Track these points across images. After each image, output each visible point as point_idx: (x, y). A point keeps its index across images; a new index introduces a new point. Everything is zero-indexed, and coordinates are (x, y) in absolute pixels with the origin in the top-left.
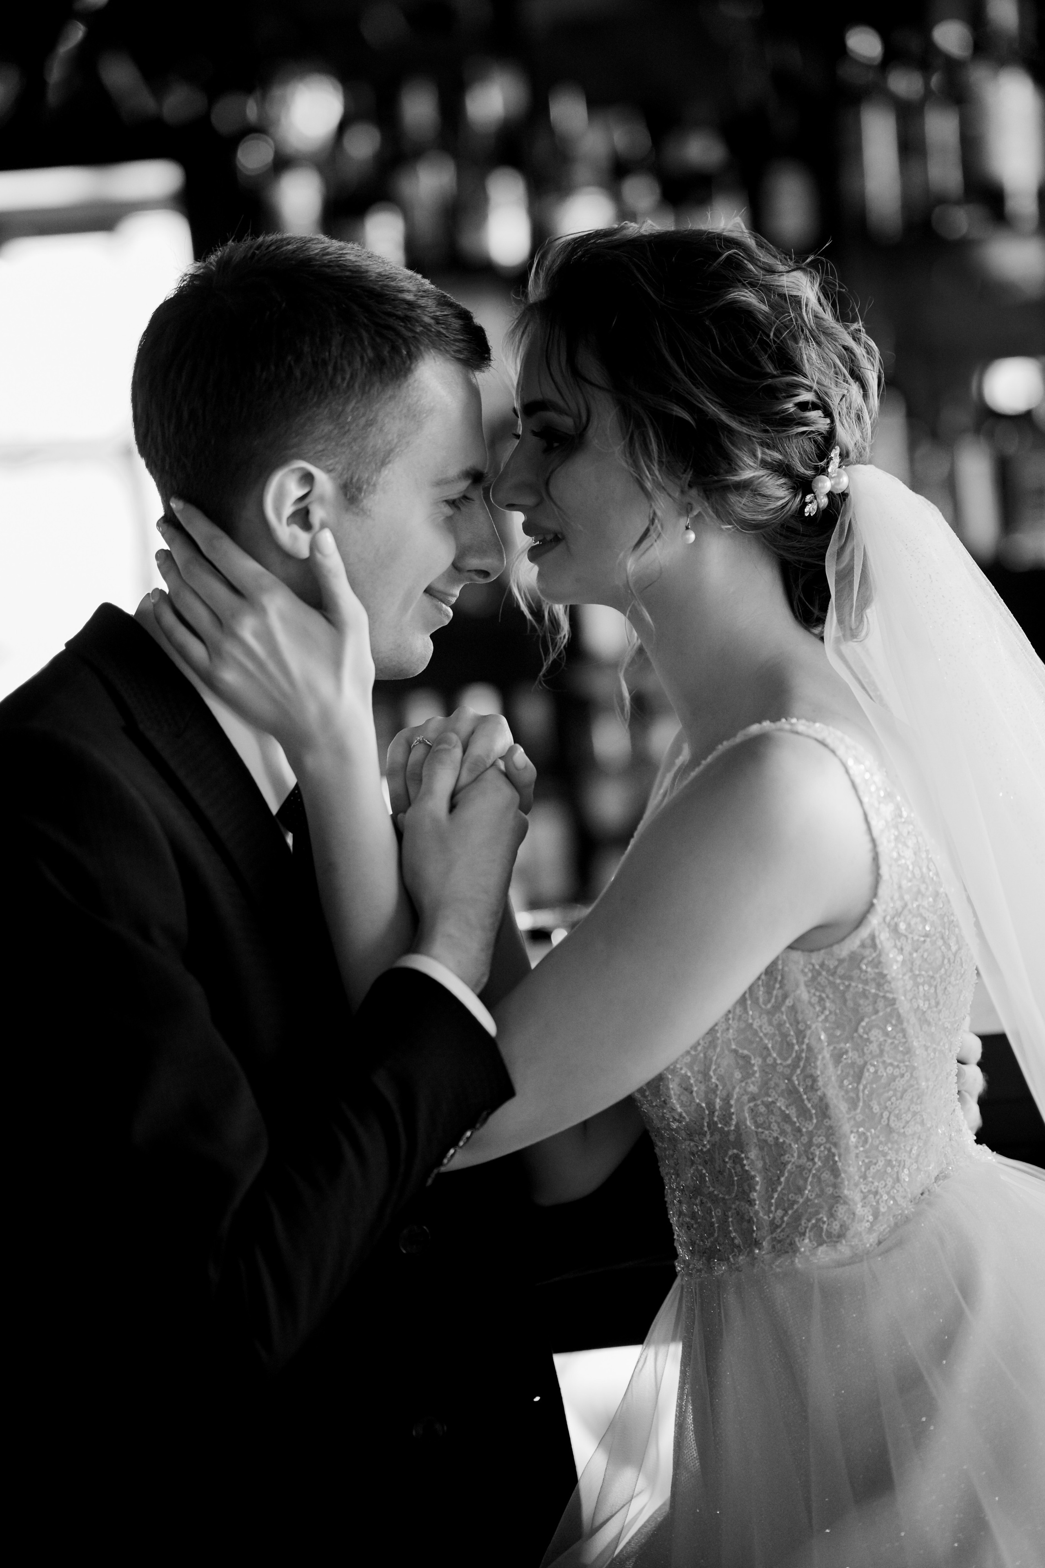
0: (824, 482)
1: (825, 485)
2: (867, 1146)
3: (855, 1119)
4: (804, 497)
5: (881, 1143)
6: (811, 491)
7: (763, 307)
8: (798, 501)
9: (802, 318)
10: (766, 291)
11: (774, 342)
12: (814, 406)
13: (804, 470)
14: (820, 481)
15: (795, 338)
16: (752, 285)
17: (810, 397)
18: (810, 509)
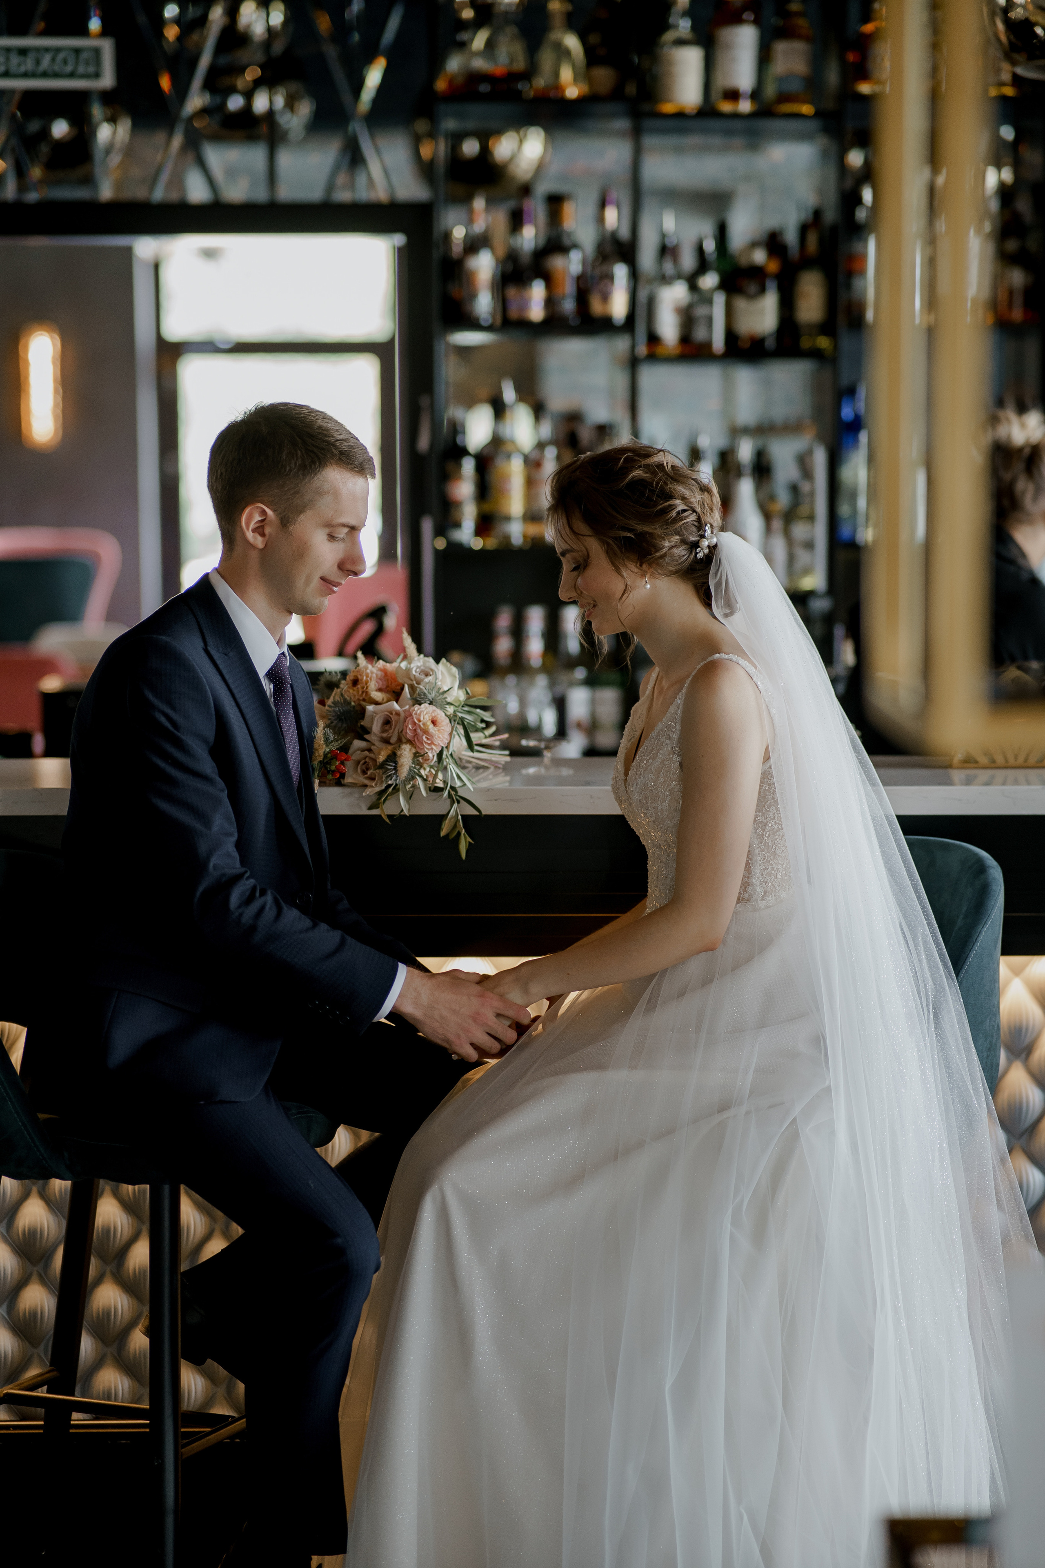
0: (704, 542)
1: (705, 543)
2: (765, 861)
3: (761, 848)
4: (696, 550)
5: (771, 859)
6: (699, 547)
7: (648, 475)
8: (693, 554)
9: (667, 474)
10: (647, 467)
11: (656, 488)
12: (684, 511)
13: (693, 538)
14: (702, 541)
15: (666, 484)
16: (640, 467)
17: (681, 507)
18: (700, 555)
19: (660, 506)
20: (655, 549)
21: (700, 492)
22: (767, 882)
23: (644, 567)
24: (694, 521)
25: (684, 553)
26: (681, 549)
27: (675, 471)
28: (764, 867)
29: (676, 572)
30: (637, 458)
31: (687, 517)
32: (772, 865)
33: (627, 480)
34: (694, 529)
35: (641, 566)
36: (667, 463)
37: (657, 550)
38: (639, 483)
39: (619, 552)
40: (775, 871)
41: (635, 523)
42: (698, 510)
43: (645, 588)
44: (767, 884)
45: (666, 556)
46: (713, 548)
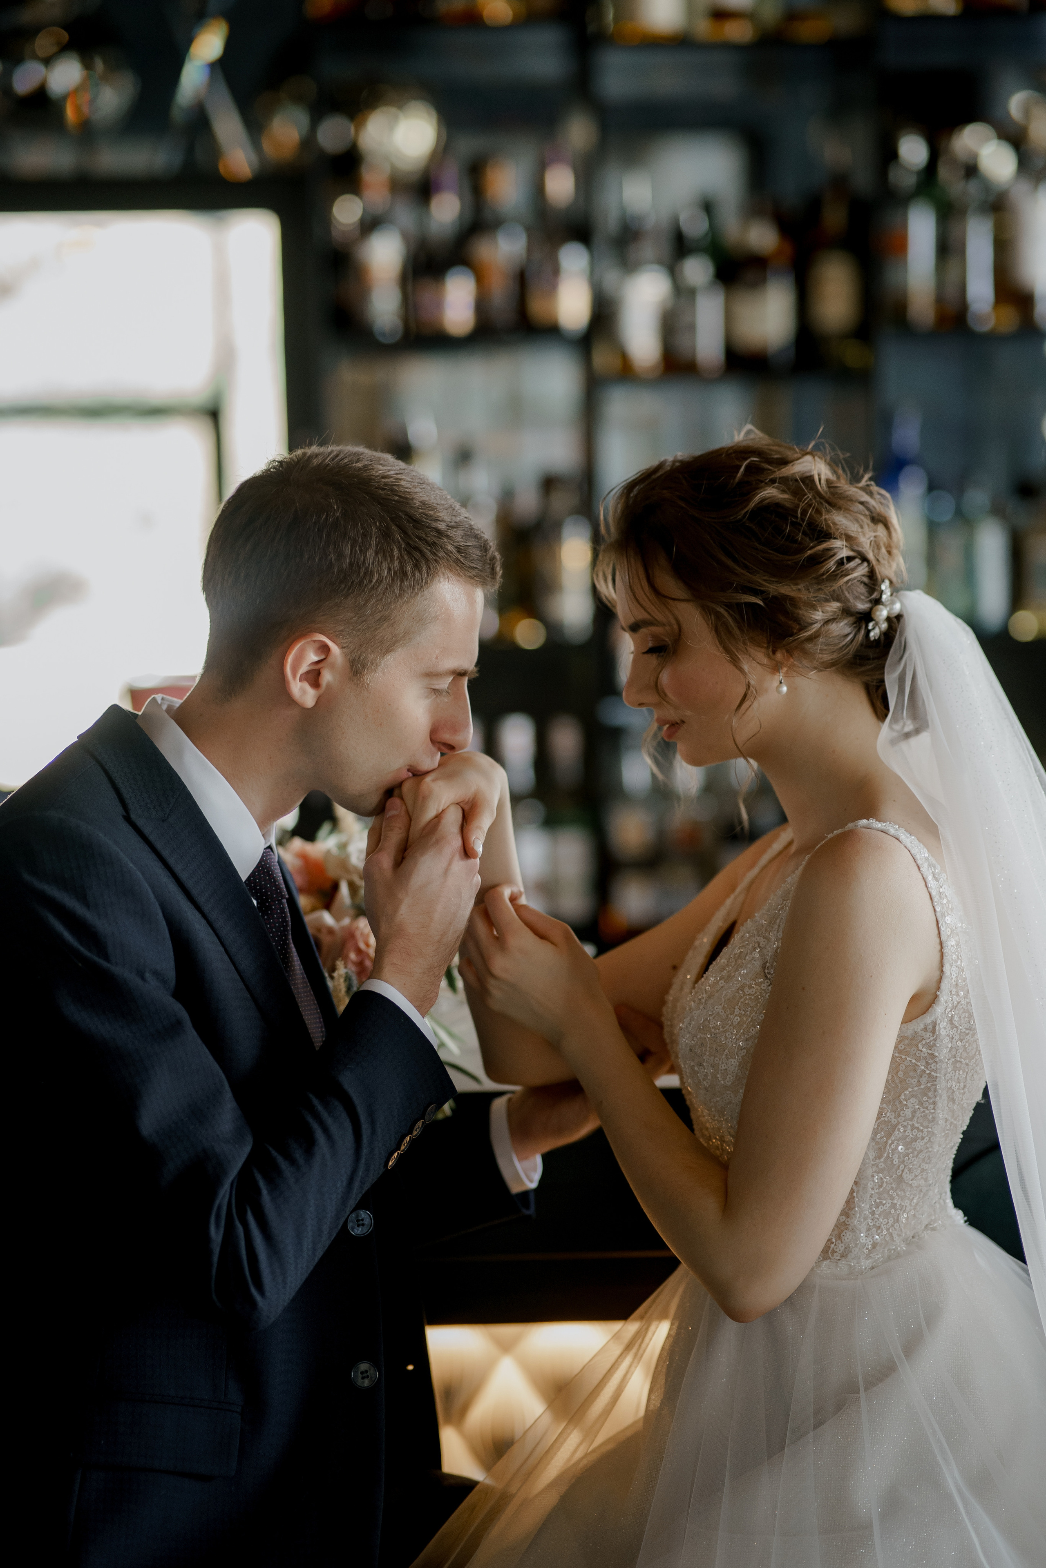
0: (882, 610)
1: (884, 613)
4: (867, 627)
6: (872, 621)
7: (786, 496)
8: (863, 632)
9: (818, 493)
10: (786, 483)
11: (803, 520)
12: (850, 559)
13: (862, 606)
14: (877, 610)
15: (818, 512)
16: (773, 481)
17: (845, 553)
18: (874, 634)
19: (809, 552)
20: (799, 624)
21: (871, 524)
22: (879, 1228)
23: (779, 655)
24: (864, 575)
25: (848, 630)
26: (842, 624)
27: (832, 490)
28: (878, 1201)
29: (832, 664)
30: (766, 466)
31: (854, 569)
32: (892, 1198)
33: (752, 505)
34: (862, 589)
35: (774, 652)
36: (819, 475)
37: (803, 628)
38: (773, 508)
39: (736, 631)
40: (896, 1210)
41: (765, 580)
42: (871, 556)
43: (779, 692)
44: (879, 1231)
45: (818, 636)
46: (895, 621)
